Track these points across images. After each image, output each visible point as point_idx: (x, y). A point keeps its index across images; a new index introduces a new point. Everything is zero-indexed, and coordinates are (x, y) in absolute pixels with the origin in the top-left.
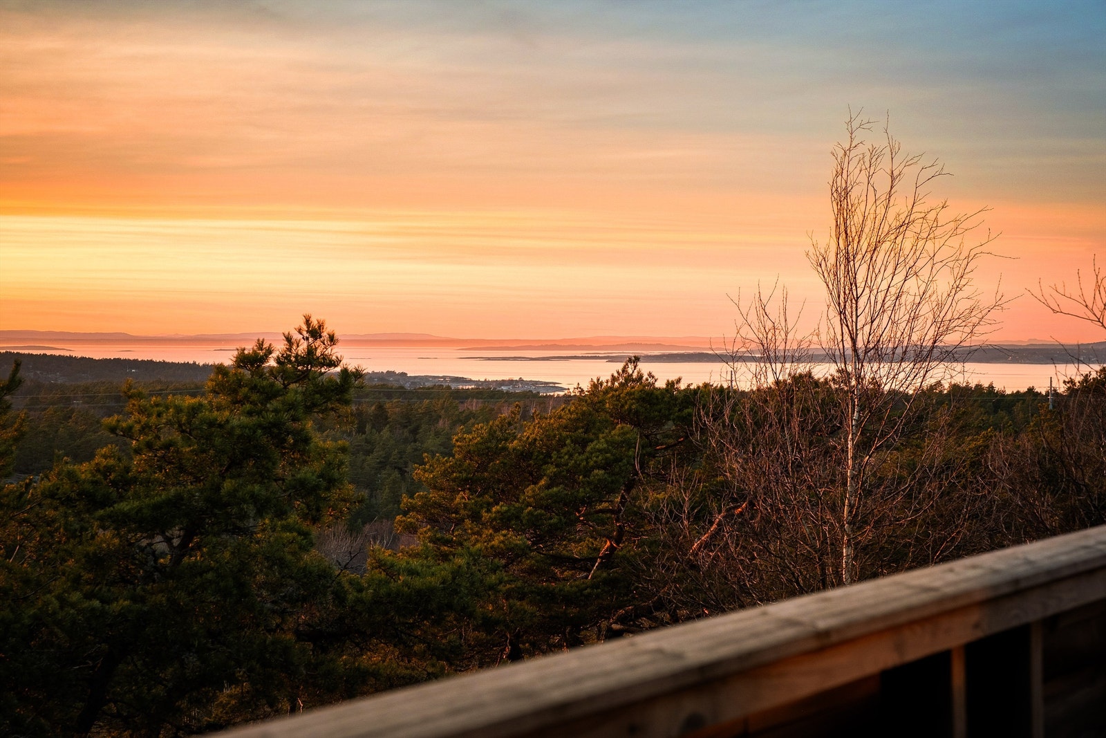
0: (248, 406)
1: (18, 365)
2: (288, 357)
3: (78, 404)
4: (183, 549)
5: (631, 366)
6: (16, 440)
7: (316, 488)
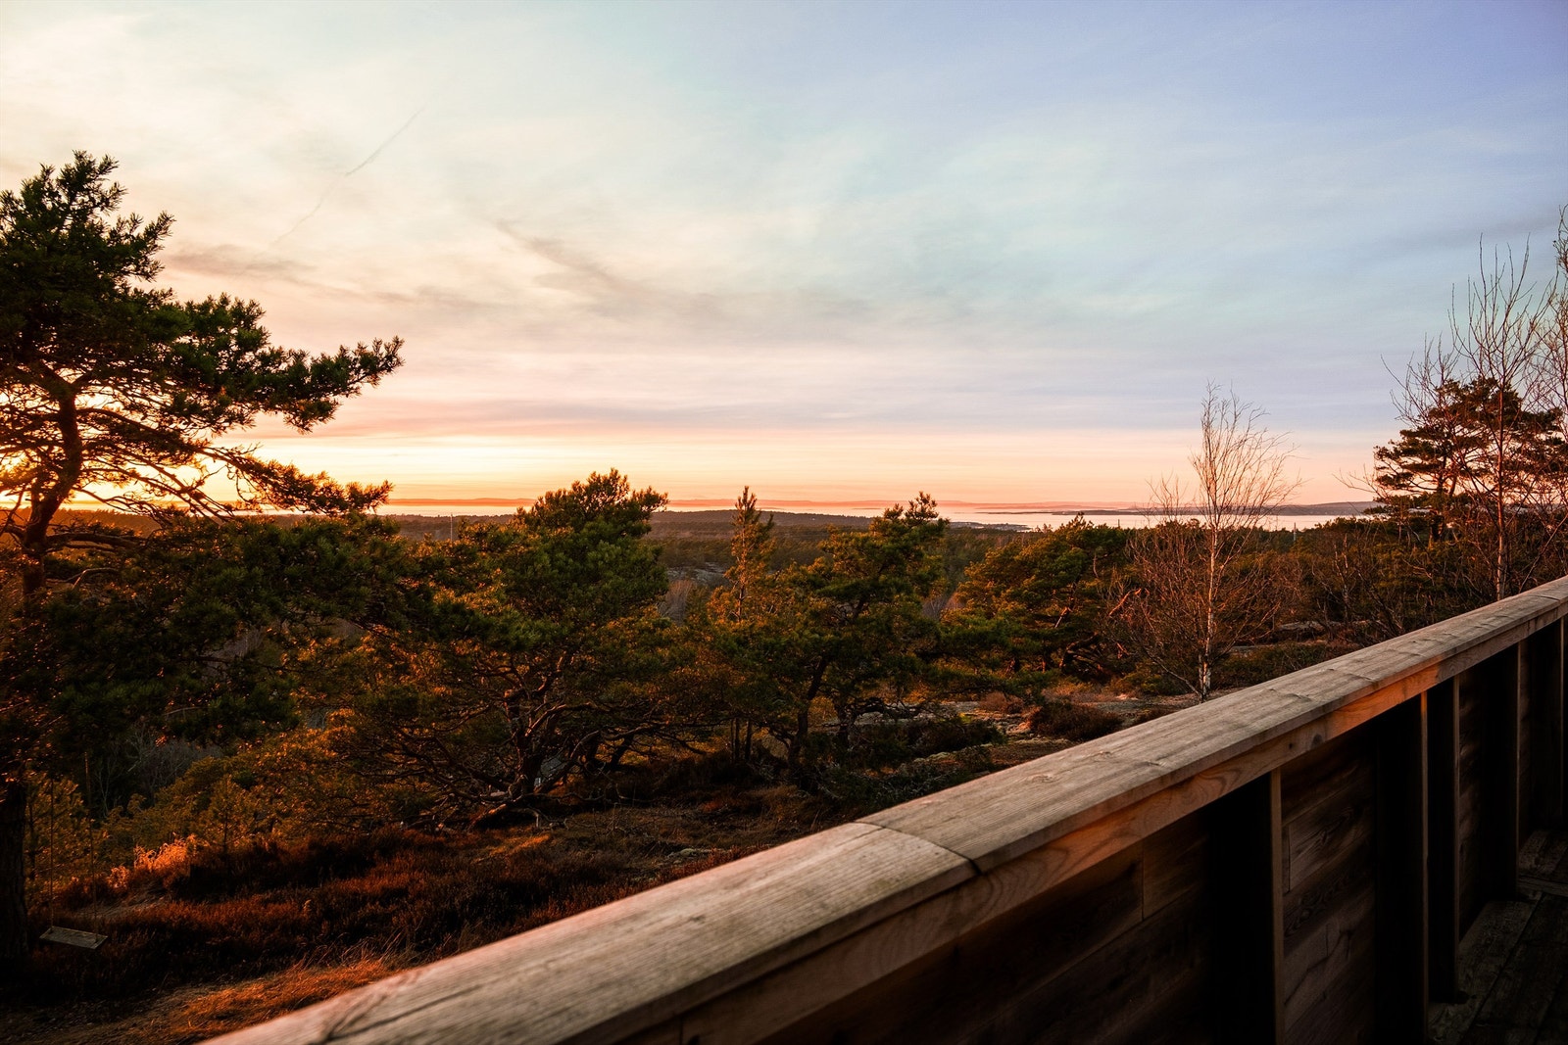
0: (891, 538)
1: (772, 516)
2: (911, 513)
3: (787, 536)
4: (860, 609)
5: (1080, 517)
6: (772, 553)
7: (928, 579)
